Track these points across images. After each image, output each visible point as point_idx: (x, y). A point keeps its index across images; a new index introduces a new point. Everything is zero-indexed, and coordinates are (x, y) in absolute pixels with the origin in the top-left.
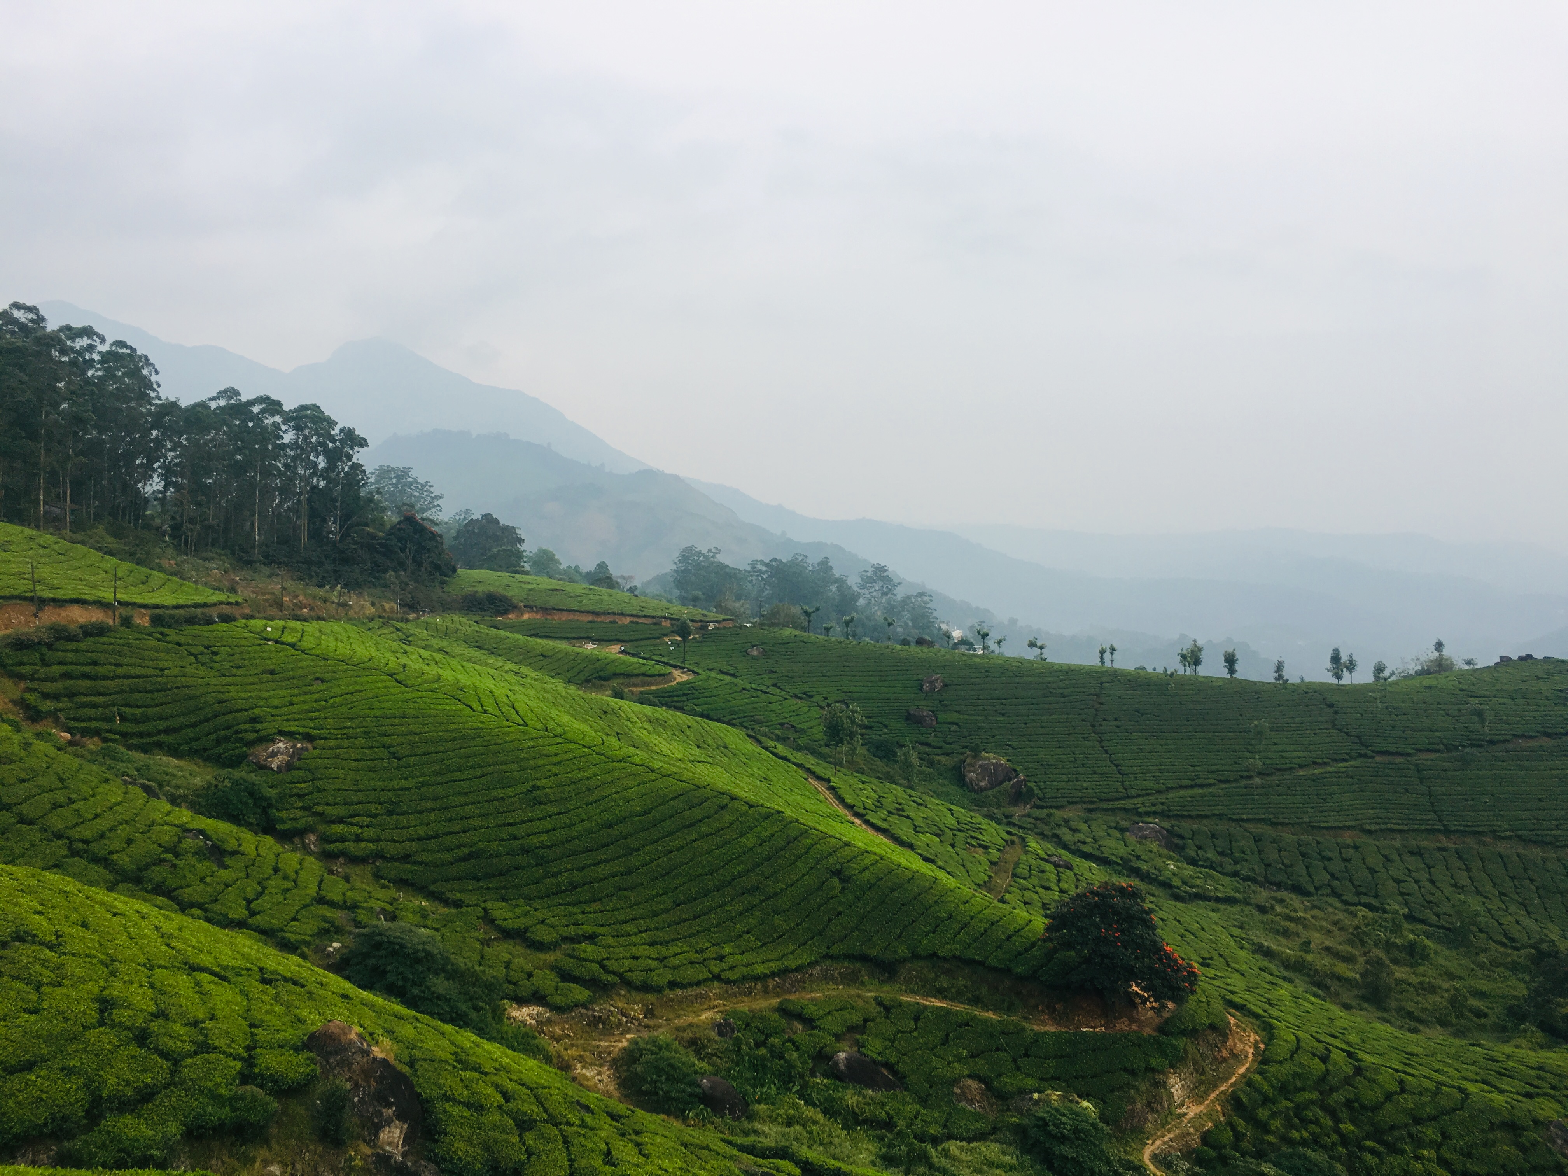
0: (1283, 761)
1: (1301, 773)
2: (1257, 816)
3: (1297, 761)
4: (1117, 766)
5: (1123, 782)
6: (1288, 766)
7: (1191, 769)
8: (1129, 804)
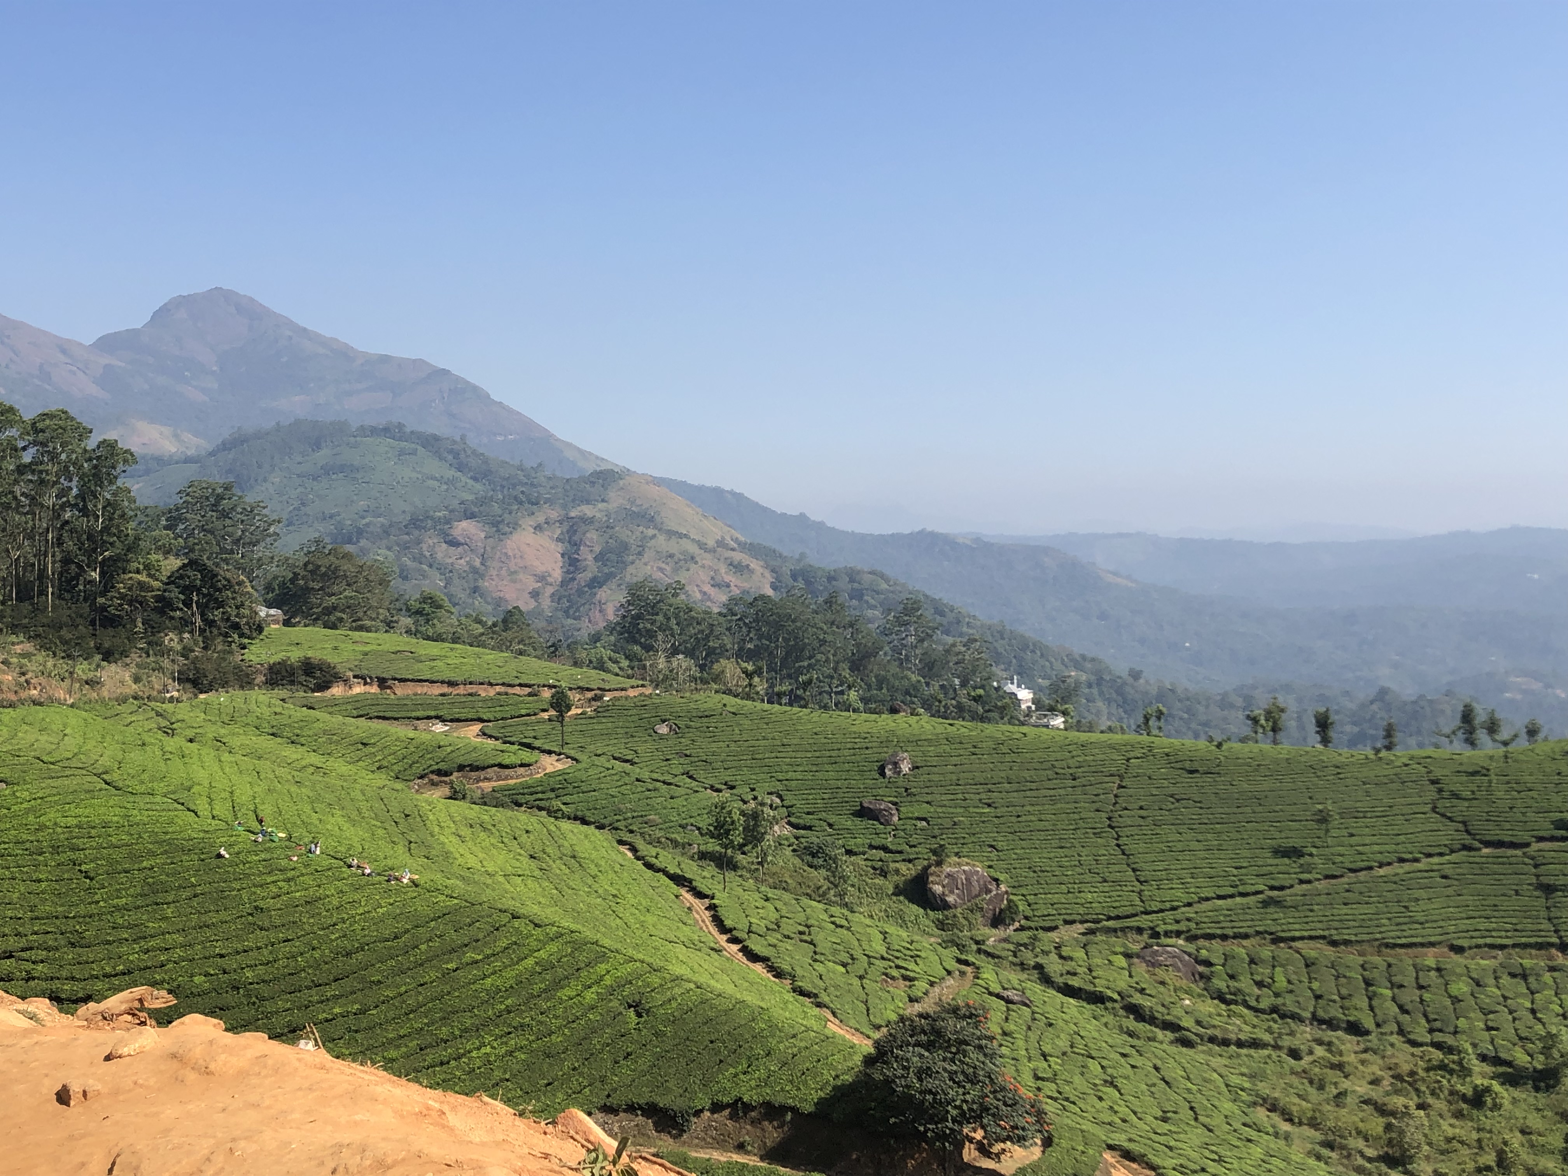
0: (1358, 857)
1: (1382, 872)
2: (1313, 933)
3: (1379, 857)
4: (1134, 870)
5: (1140, 893)
6: (1366, 864)
7: (1235, 872)
8: (1143, 921)
